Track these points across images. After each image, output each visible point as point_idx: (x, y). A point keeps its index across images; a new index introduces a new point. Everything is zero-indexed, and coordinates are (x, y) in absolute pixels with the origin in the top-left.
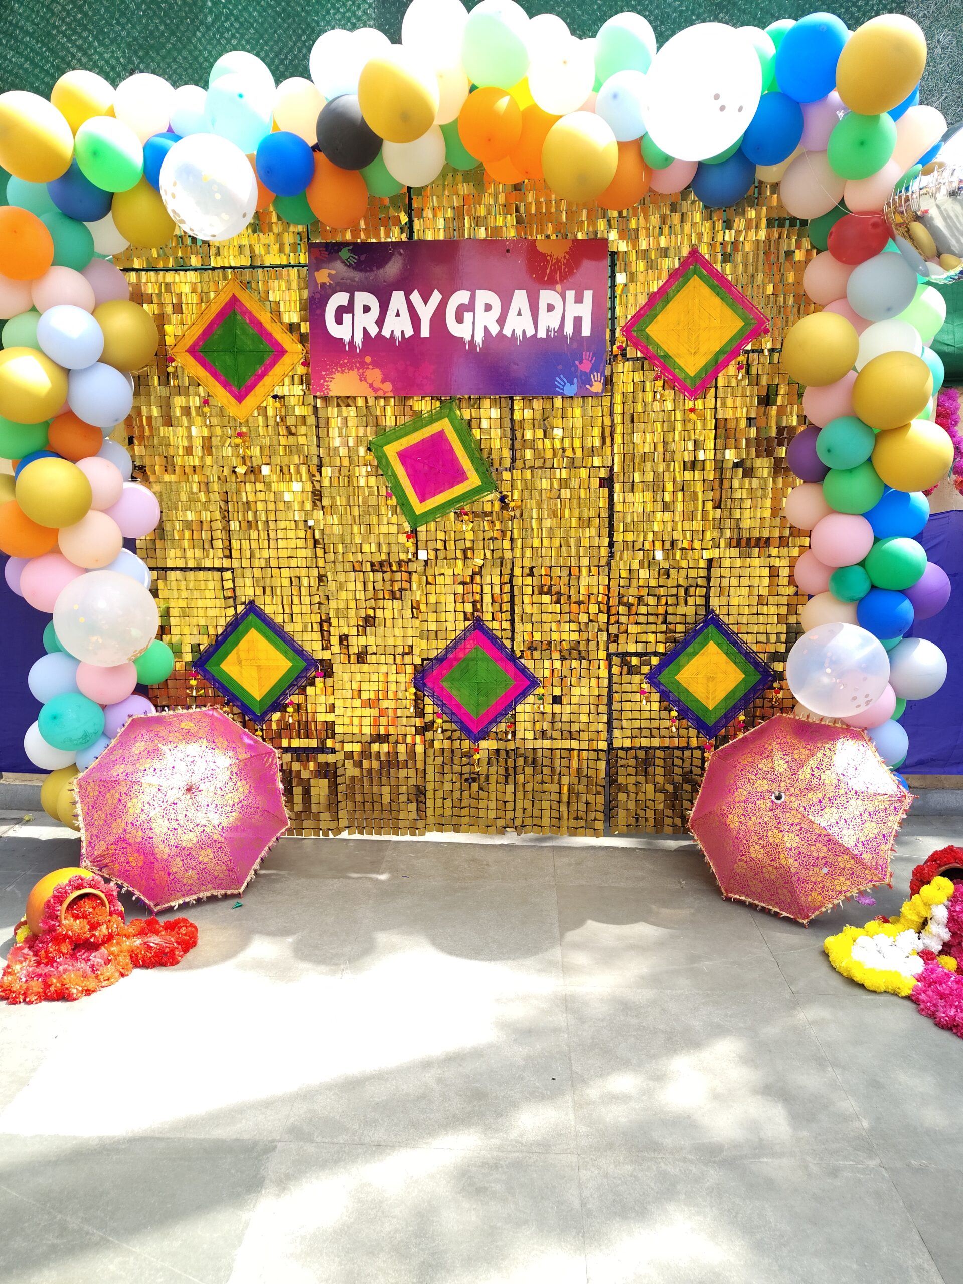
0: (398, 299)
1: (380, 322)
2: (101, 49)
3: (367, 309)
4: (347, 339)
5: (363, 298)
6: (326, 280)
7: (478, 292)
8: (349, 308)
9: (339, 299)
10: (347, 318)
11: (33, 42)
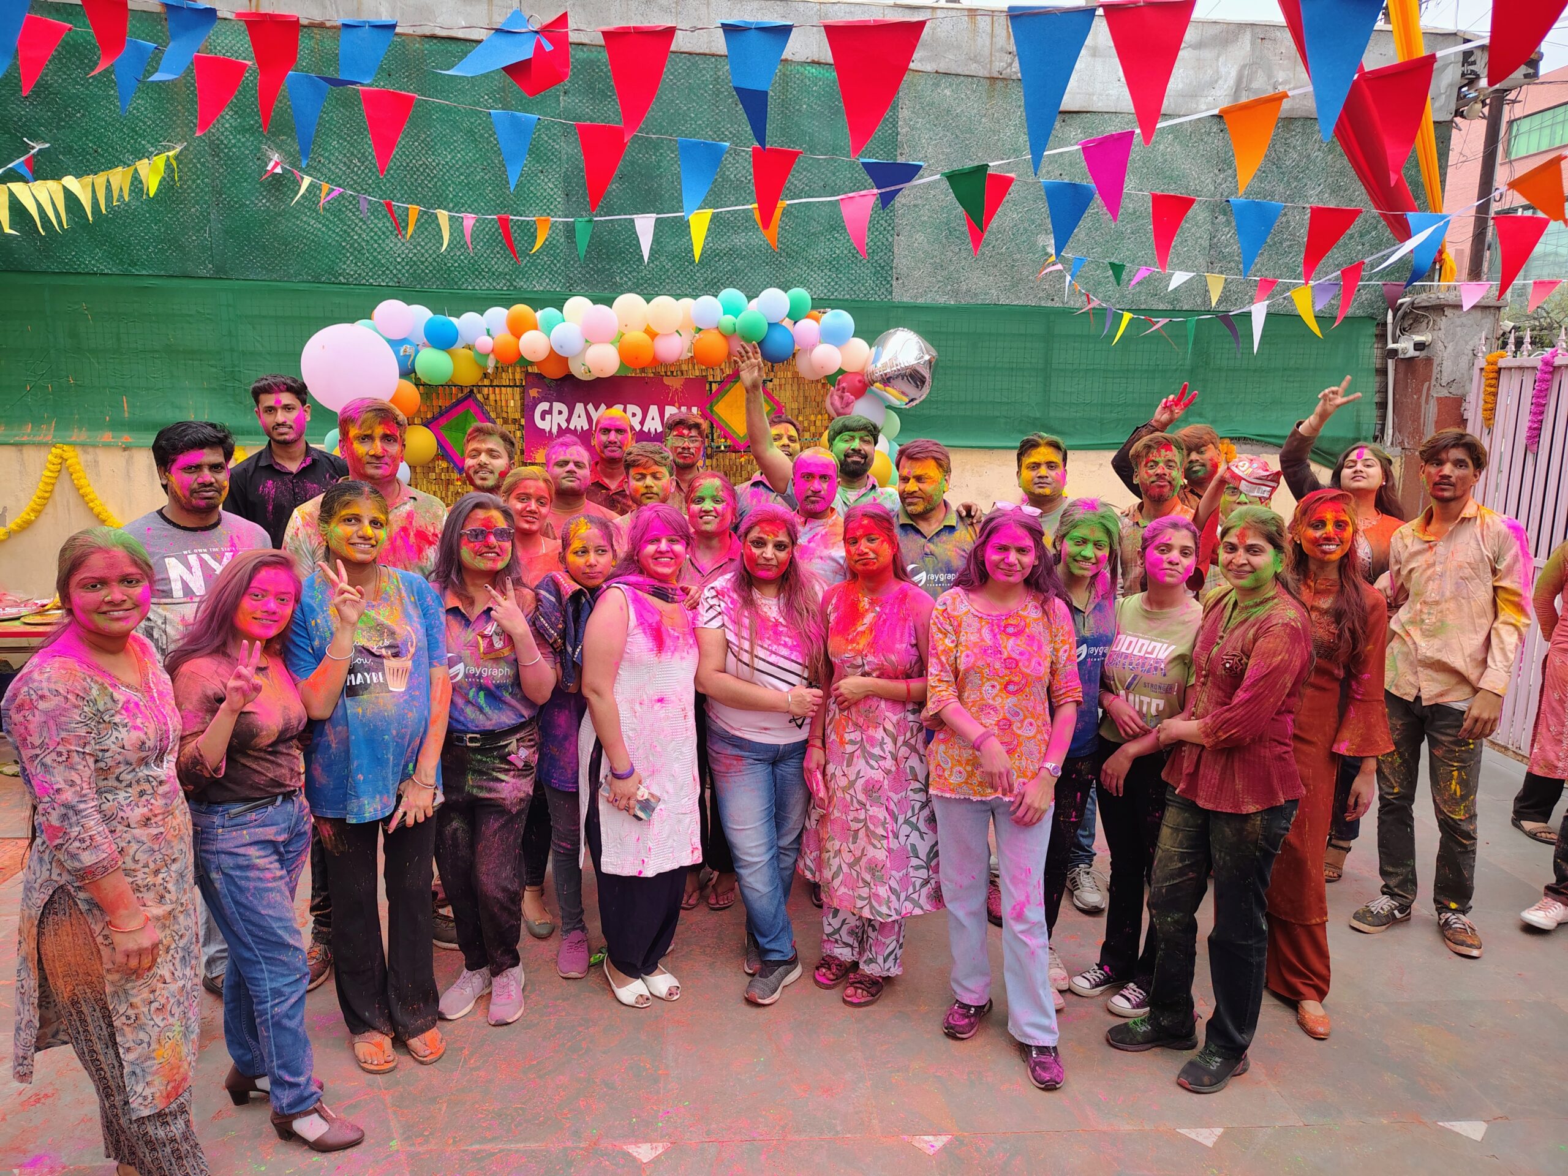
0: (579, 407)
1: (568, 421)
2: (376, 221)
3: (560, 413)
4: (547, 429)
5: (558, 406)
6: (536, 395)
7: (629, 406)
8: (550, 412)
9: (545, 406)
10: (548, 417)
11: (328, 215)
